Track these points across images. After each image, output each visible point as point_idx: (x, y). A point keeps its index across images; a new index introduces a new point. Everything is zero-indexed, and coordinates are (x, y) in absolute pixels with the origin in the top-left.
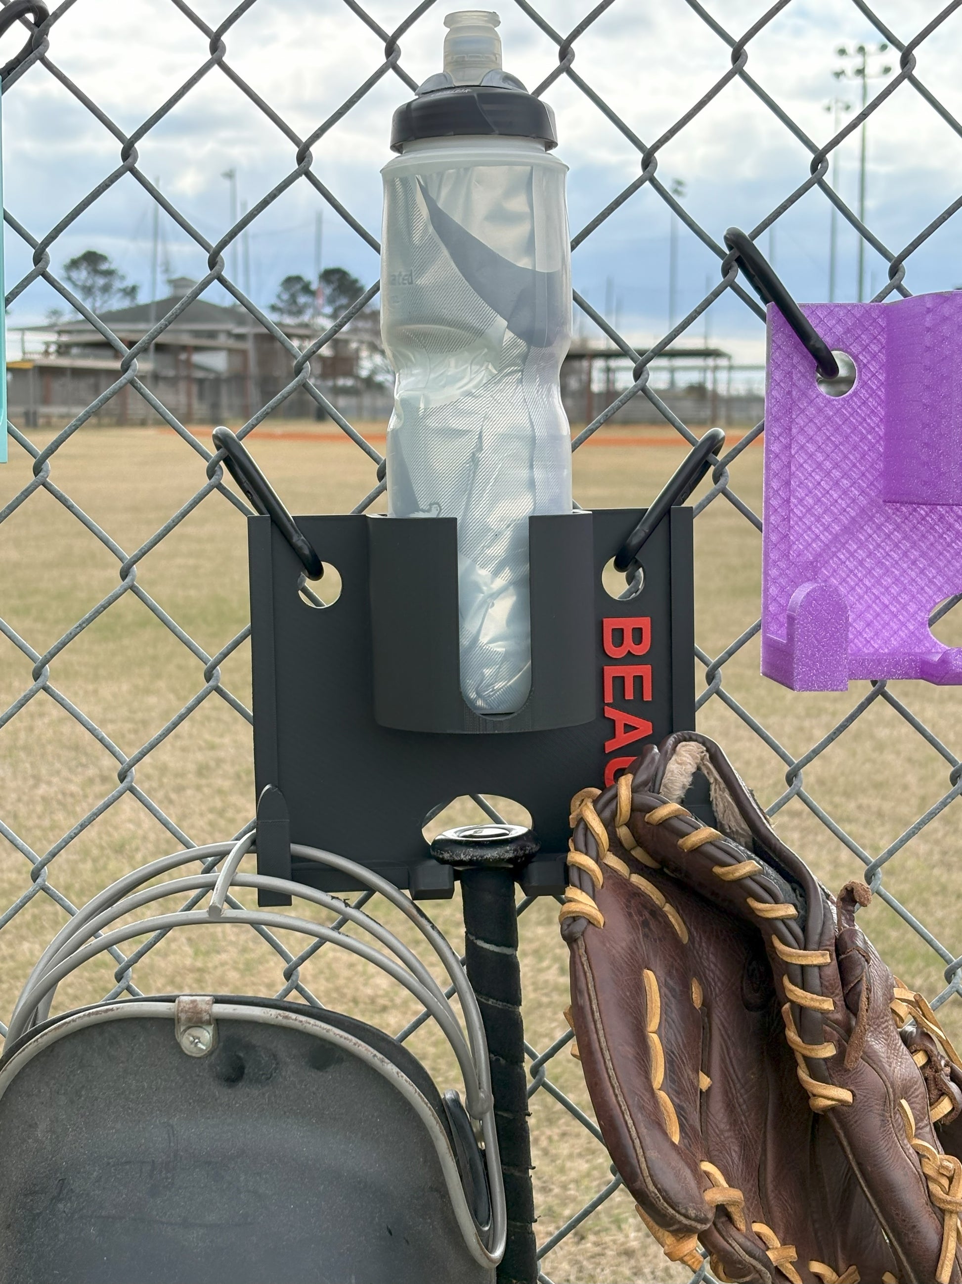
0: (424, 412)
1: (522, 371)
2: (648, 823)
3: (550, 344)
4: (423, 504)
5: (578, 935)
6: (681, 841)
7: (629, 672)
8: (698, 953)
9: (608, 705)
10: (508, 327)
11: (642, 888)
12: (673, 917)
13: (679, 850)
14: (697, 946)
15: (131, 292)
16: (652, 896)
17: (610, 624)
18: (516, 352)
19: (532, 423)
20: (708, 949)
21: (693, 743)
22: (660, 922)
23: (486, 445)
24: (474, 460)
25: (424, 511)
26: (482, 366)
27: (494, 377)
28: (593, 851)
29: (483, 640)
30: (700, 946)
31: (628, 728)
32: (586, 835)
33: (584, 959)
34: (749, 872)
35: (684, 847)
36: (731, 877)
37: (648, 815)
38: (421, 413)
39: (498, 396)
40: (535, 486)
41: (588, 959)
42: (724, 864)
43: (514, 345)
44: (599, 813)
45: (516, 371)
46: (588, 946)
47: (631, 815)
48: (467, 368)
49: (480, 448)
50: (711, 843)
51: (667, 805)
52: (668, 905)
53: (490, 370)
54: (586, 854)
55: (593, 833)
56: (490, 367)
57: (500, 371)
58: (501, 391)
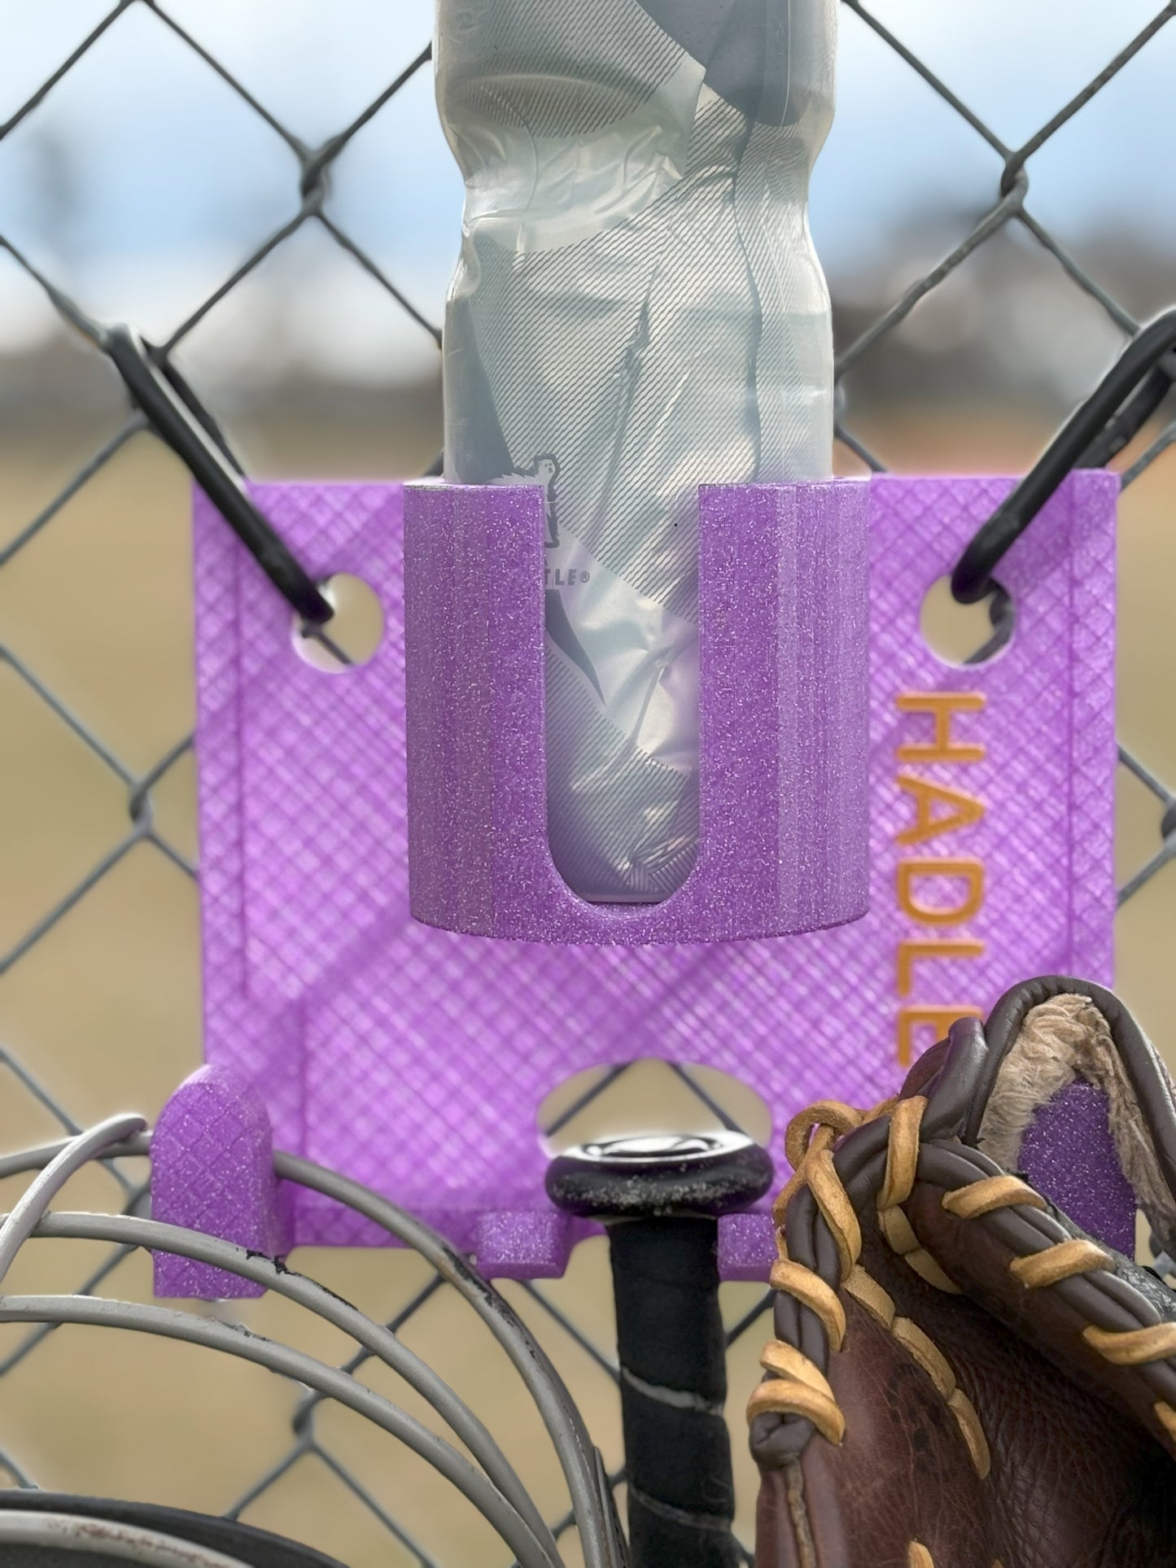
0: (525, 261)
1: (734, 176)
2: (948, 1211)
3: (793, 118)
4: (520, 459)
5: (791, 1456)
6: (1017, 1264)
8: (1004, 1502)
10: (707, 80)
11: (916, 1354)
12: (969, 1423)
13: (1012, 1282)
14: (1004, 1485)
16: (933, 1373)
18: (722, 133)
19: (753, 288)
22: (947, 1436)
23: (656, 331)
24: (631, 365)
25: (521, 472)
26: (649, 163)
28: (828, 1265)
32: (813, 1227)
33: (799, 1514)
34: (1166, 1351)
35: (1023, 1278)
36: (1123, 1358)
37: (949, 1196)
38: (518, 263)
40: (759, 422)
41: (808, 1514)
42: (1111, 1327)
43: (717, 119)
44: (845, 1178)
45: (722, 176)
46: (809, 1485)
47: (913, 1189)
48: (616, 168)
49: (642, 338)
50: (1085, 1276)
51: (996, 1179)
52: (959, 1393)
53: (667, 174)
54: (814, 1269)
55: (831, 1225)
56: (667, 165)
57: (687, 175)
58: (690, 217)
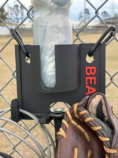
5: (59, 139)
6: (85, 120)
7: (91, 78)
8: (92, 144)
9: (87, 85)
12: (86, 135)
13: (85, 122)
14: (92, 142)
15: (110, 16)
16: (82, 130)
17: (87, 68)
20: (95, 143)
21: (99, 95)
27: (50, 13)
29: (47, 72)
30: (93, 142)
31: (91, 90)
32: (66, 116)
33: (59, 145)
34: (99, 129)
37: (80, 113)
39: (50, 18)
42: (93, 127)
44: (70, 111)
46: (61, 142)
47: (77, 112)
50: (91, 121)
51: (84, 111)
52: (86, 132)
54: (66, 120)
55: (68, 116)
56: (49, 11)
57: (51, 12)
